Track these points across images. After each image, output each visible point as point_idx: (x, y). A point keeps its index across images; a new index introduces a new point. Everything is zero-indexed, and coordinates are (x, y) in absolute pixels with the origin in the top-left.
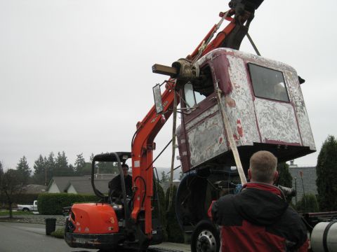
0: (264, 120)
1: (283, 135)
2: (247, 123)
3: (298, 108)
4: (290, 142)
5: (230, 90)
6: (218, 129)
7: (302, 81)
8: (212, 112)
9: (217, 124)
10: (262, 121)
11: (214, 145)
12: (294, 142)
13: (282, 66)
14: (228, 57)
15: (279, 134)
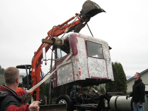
0: (92, 67)
1: (100, 74)
2: (83, 69)
3: (108, 61)
4: (103, 77)
5: (77, 53)
6: (70, 70)
7: (110, 48)
8: (68, 63)
9: (70, 68)
10: (90, 68)
11: (68, 78)
12: (104, 77)
13: (102, 41)
14: (77, 37)
15: (98, 74)
